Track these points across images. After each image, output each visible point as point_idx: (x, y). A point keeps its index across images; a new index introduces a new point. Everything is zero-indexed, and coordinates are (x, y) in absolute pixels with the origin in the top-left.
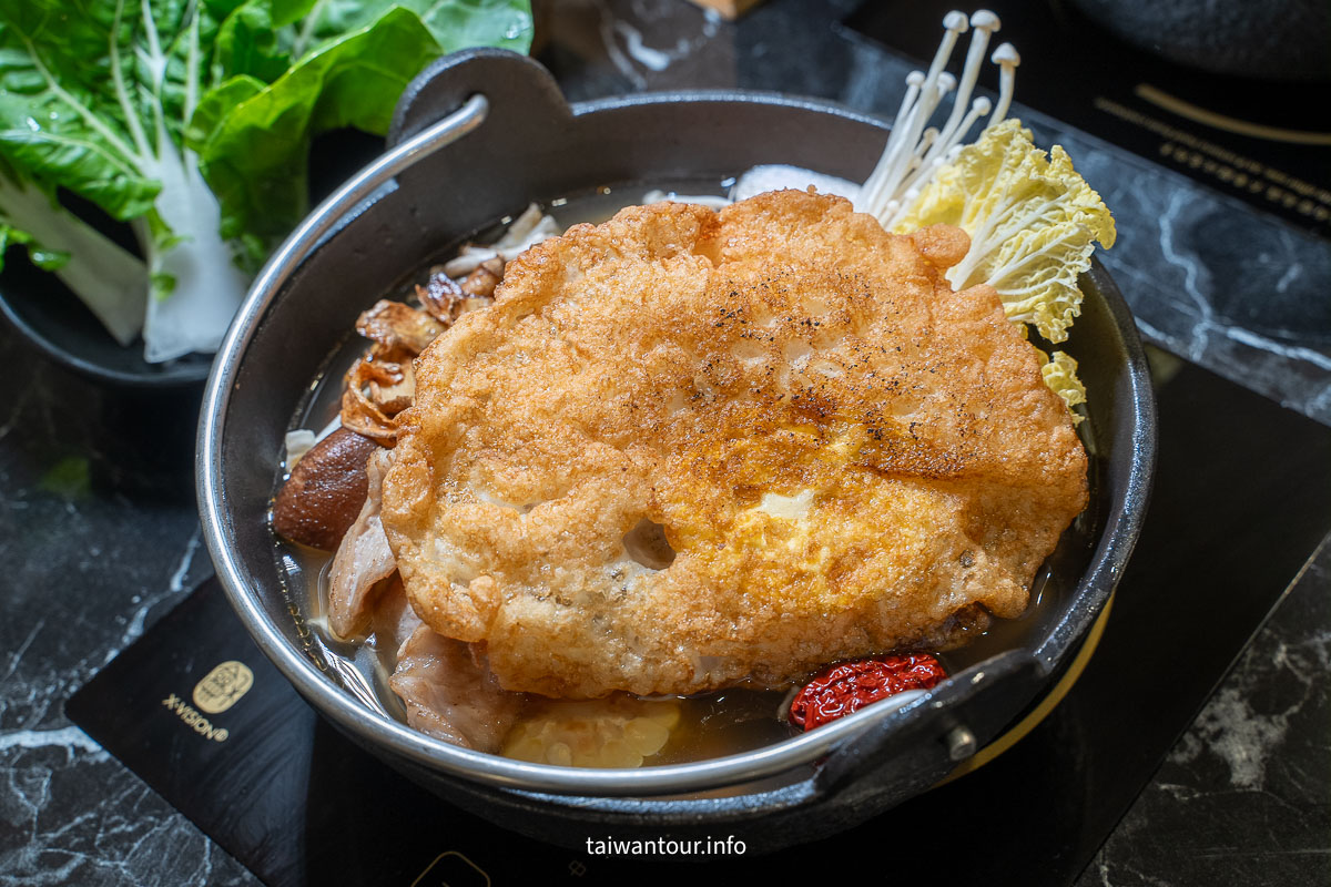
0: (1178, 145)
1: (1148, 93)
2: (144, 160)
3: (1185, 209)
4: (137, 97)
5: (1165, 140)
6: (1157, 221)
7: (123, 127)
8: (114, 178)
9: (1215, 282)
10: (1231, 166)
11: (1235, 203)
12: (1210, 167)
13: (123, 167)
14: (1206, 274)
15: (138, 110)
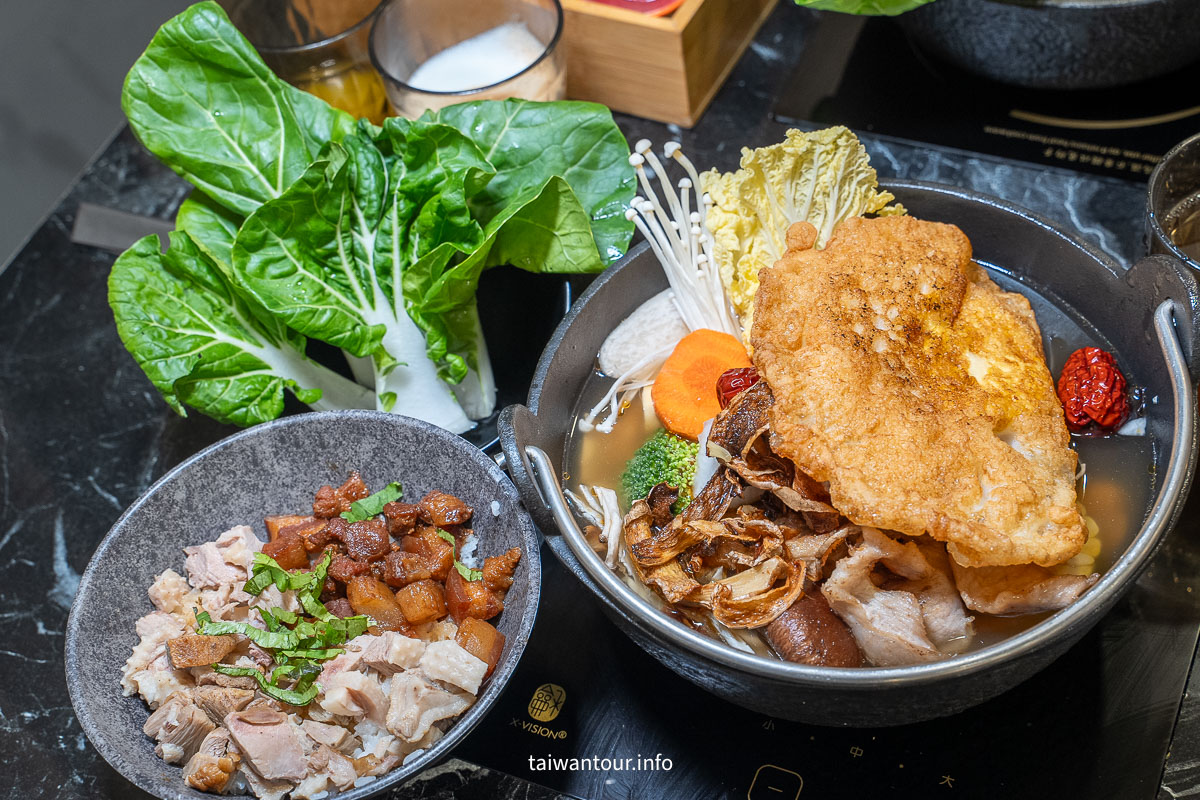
0: (1056, 147)
1: (1017, 114)
2: (365, 311)
3: (1079, 193)
4: (356, 267)
5: (1047, 146)
6: (1063, 205)
7: (347, 289)
8: (354, 328)
9: (1120, 239)
10: (1098, 154)
11: (1111, 180)
12: (1084, 158)
13: (359, 322)
14: (1112, 237)
15: (358, 277)
